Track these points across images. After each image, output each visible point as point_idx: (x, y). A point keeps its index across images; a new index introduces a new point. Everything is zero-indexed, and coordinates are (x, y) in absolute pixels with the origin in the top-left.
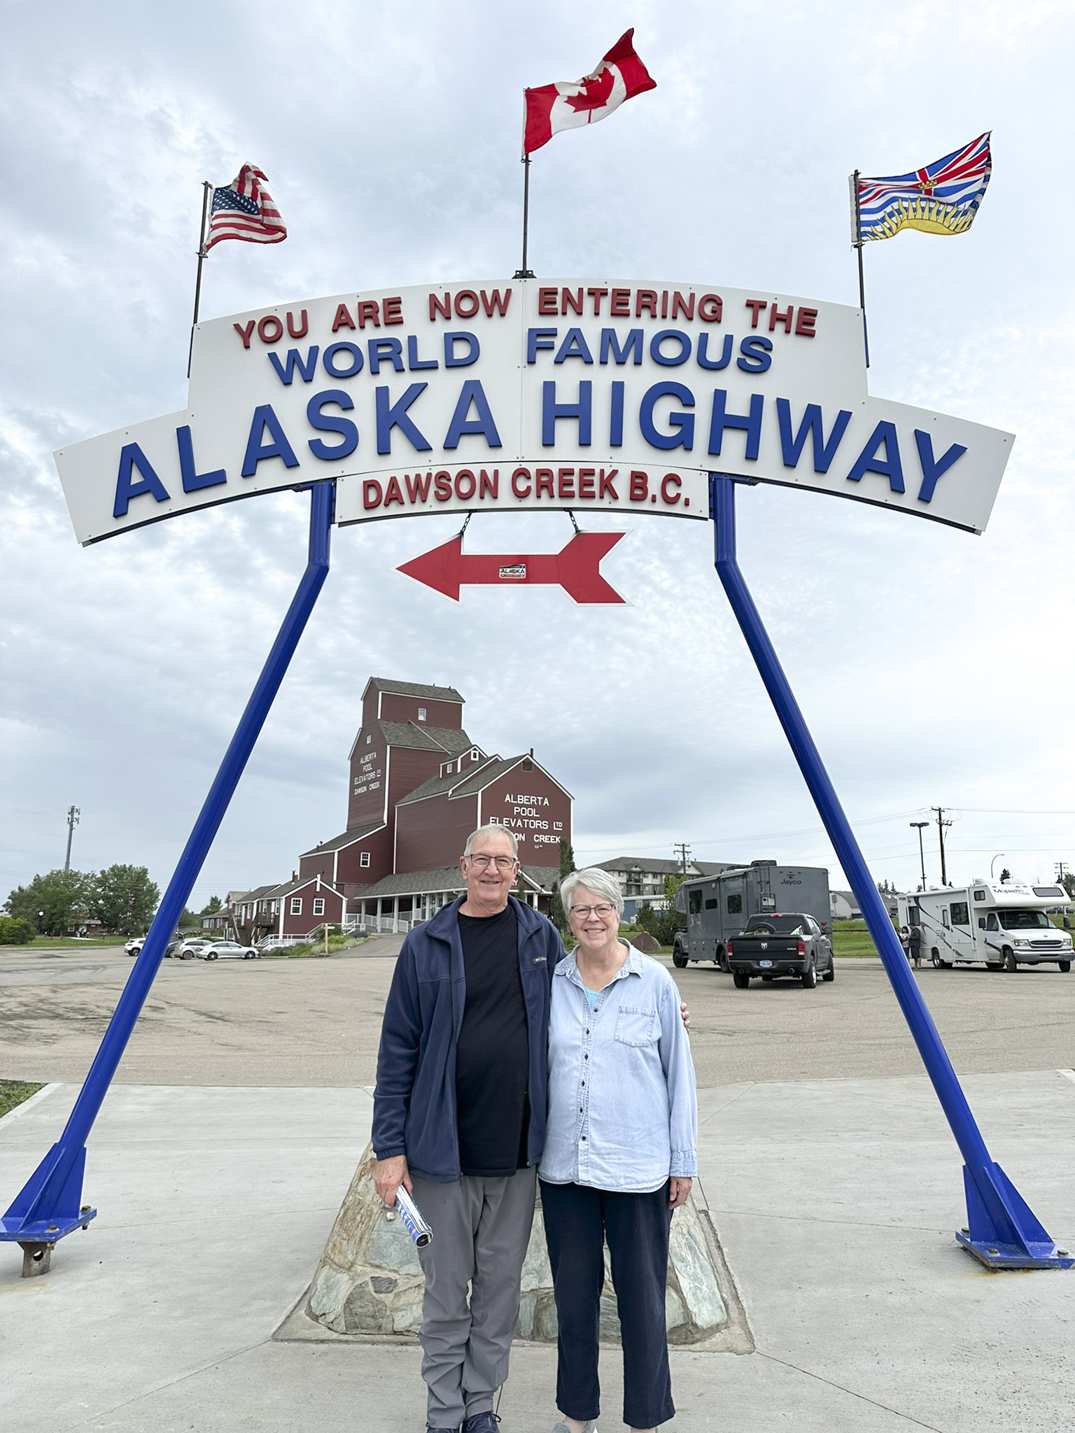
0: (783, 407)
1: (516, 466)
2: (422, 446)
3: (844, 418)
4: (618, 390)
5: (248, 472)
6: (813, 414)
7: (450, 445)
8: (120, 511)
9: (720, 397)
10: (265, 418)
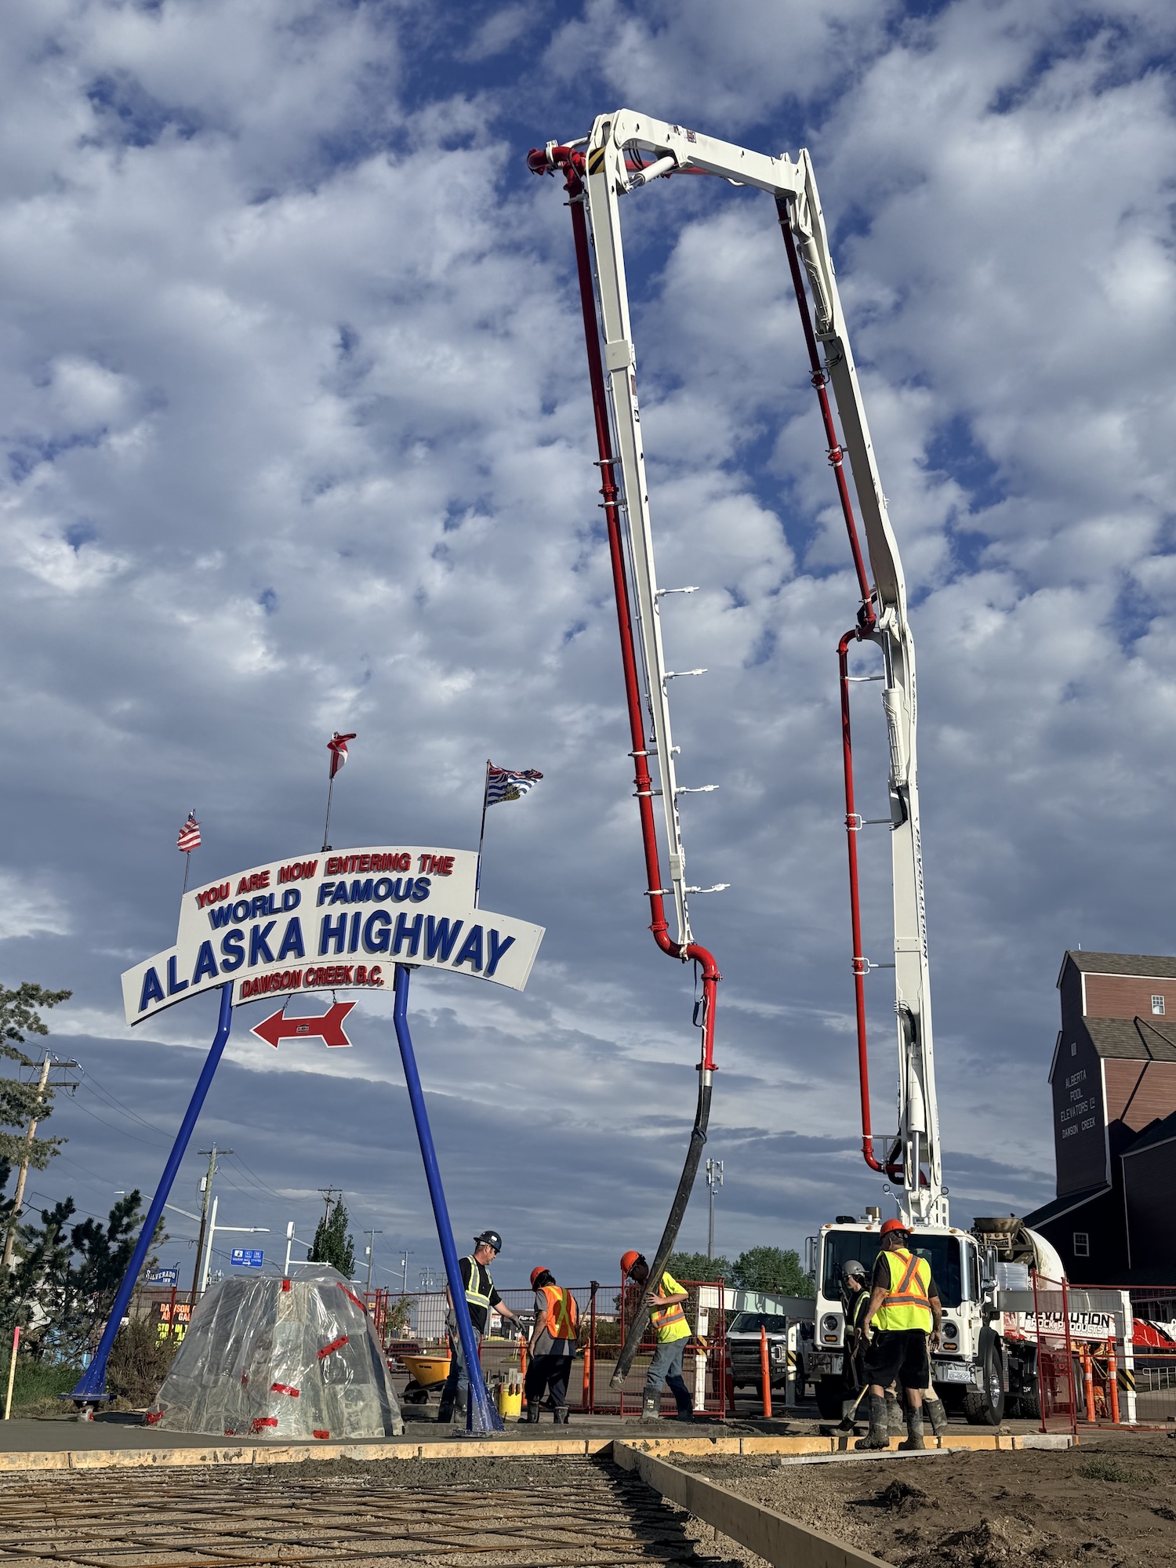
0: (431, 919)
1: (309, 967)
2: (269, 958)
3: (459, 924)
4: (357, 916)
5: (197, 980)
6: (445, 921)
7: (282, 956)
8: (143, 1006)
9: (402, 917)
10: (206, 948)
